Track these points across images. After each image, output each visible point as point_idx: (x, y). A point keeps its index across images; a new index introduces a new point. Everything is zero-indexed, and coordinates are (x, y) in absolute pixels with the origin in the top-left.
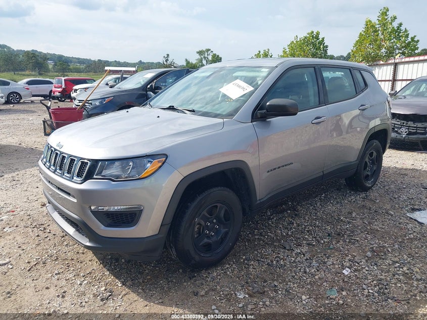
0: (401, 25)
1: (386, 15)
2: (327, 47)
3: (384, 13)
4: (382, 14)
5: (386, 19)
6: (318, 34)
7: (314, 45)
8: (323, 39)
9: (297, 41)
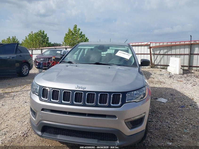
0: (81, 32)
1: (76, 28)
2: (48, 38)
3: (76, 27)
4: (75, 27)
5: (76, 29)
6: (44, 32)
7: (42, 36)
8: (46, 34)
9: (32, 34)
